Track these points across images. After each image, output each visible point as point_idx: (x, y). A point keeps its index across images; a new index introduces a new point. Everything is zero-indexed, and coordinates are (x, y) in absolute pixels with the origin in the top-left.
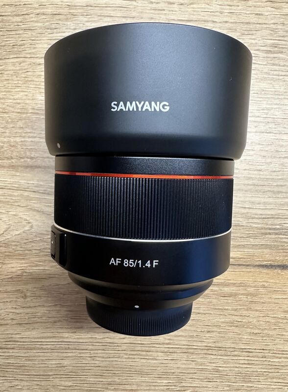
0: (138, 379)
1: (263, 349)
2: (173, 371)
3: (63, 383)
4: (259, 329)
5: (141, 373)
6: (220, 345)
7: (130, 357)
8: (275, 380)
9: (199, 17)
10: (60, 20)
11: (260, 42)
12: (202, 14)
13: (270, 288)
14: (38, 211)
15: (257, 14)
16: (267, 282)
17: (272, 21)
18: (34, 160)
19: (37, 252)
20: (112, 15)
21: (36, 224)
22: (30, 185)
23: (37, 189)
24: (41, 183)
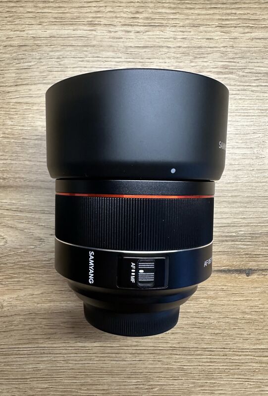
0: (109, 379)
1: (224, 348)
2: (141, 371)
3: (40, 385)
4: (220, 329)
5: (111, 373)
6: (184, 345)
7: (101, 359)
8: (236, 377)
9: (155, 44)
10: (26, 50)
11: (211, 64)
12: (157, 40)
13: (229, 291)
14: (11, 227)
15: (208, 39)
16: (226, 286)
17: (222, 45)
18: (7, 180)
19: (12, 265)
20: (74, 44)
21: (10, 239)
22: (3, 203)
23: (9, 207)
24: (14, 202)
